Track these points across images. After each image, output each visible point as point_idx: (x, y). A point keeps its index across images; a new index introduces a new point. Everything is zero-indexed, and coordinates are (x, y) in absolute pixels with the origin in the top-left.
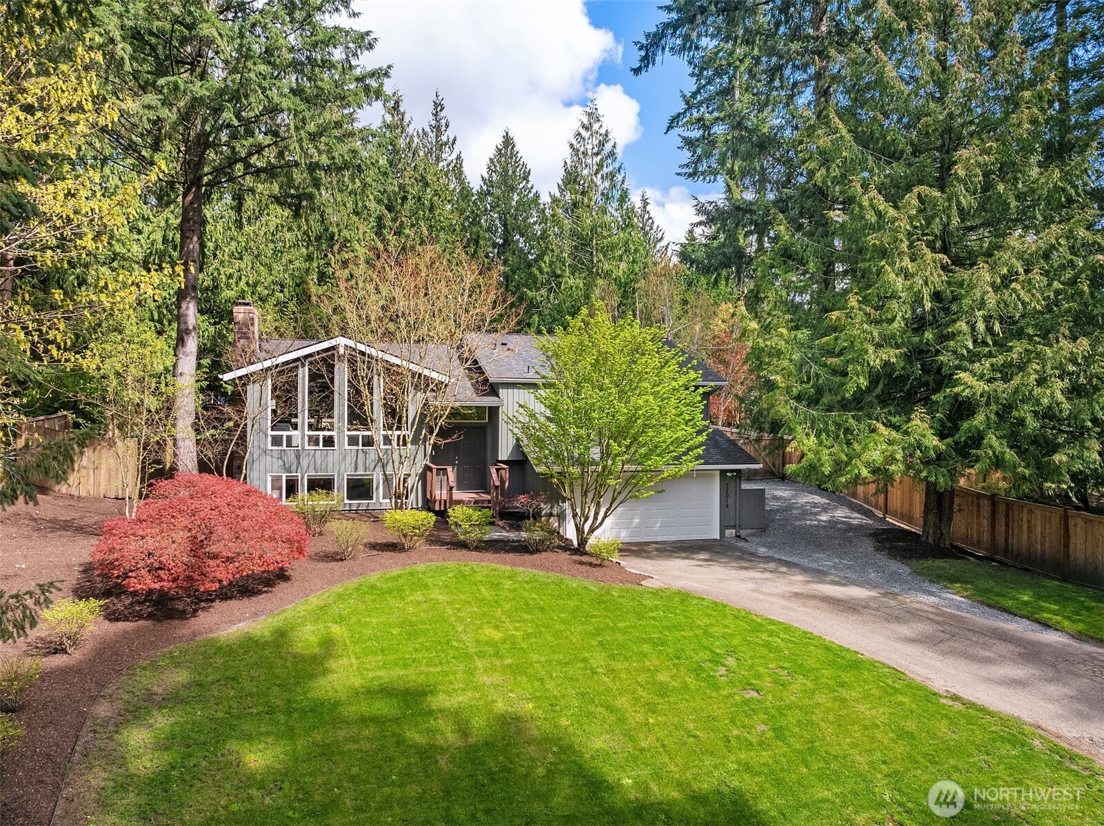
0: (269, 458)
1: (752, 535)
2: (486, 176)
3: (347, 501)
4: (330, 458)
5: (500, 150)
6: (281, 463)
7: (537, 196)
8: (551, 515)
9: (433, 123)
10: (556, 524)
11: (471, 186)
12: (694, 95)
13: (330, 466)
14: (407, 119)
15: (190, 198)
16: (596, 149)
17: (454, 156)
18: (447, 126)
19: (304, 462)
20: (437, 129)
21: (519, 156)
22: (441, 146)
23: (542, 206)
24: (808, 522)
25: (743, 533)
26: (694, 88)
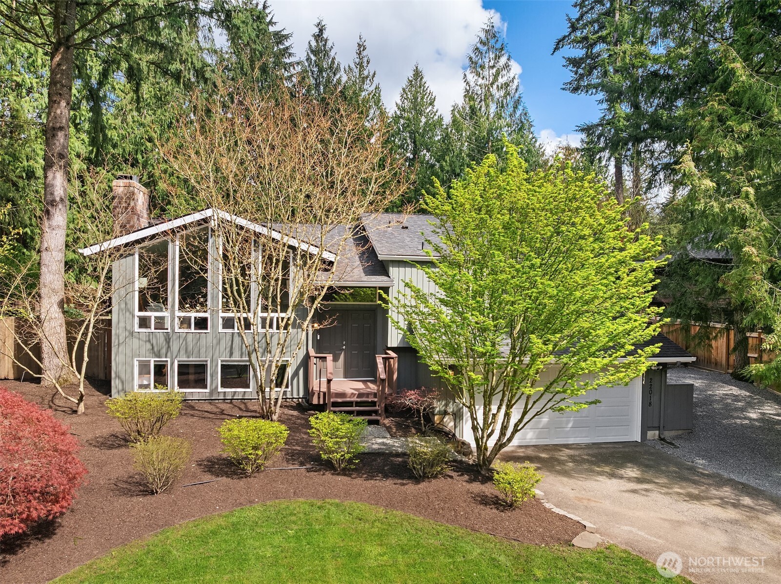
0: (136, 341)
1: (678, 437)
2: (400, 103)
3: (220, 389)
4: (203, 342)
5: (412, 81)
6: (149, 346)
7: (441, 119)
8: (445, 413)
9: (357, 60)
10: (452, 424)
11: (387, 110)
12: (578, 20)
13: (203, 350)
14: (329, 44)
15: (57, 59)
16: (492, 62)
17: (373, 87)
18: (368, 62)
19: (175, 347)
20: (360, 65)
21: (426, 85)
22: (364, 79)
23: (445, 126)
24: (738, 421)
25: (668, 435)
26: (577, 15)
